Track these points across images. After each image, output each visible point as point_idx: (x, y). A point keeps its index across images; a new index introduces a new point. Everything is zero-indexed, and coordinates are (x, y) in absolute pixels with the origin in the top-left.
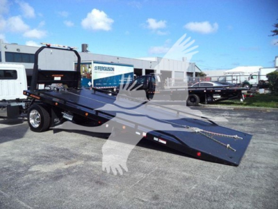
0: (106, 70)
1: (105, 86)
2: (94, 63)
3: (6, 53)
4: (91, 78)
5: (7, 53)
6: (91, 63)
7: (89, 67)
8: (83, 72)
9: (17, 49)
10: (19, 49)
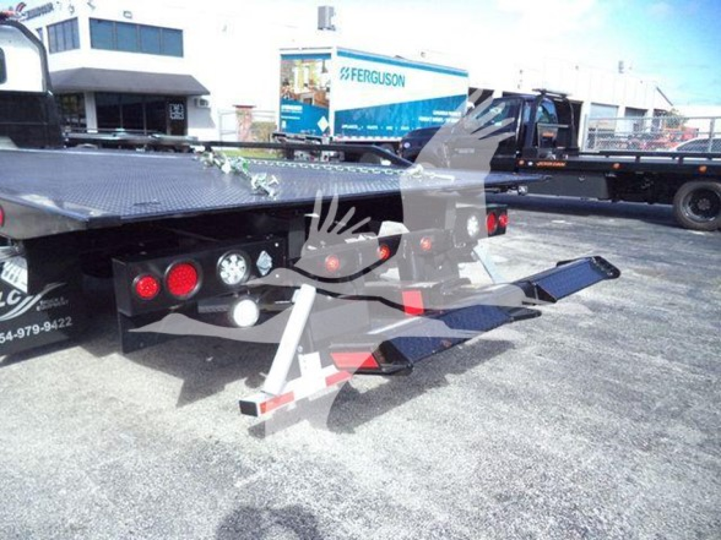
0: (377, 81)
1: (373, 133)
2: (340, 54)
3: (92, 20)
4: (326, 103)
5: (95, 23)
6: (328, 56)
7: (324, 70)
8: (306, 85)
9: (125, 12)
10: (129, 12)
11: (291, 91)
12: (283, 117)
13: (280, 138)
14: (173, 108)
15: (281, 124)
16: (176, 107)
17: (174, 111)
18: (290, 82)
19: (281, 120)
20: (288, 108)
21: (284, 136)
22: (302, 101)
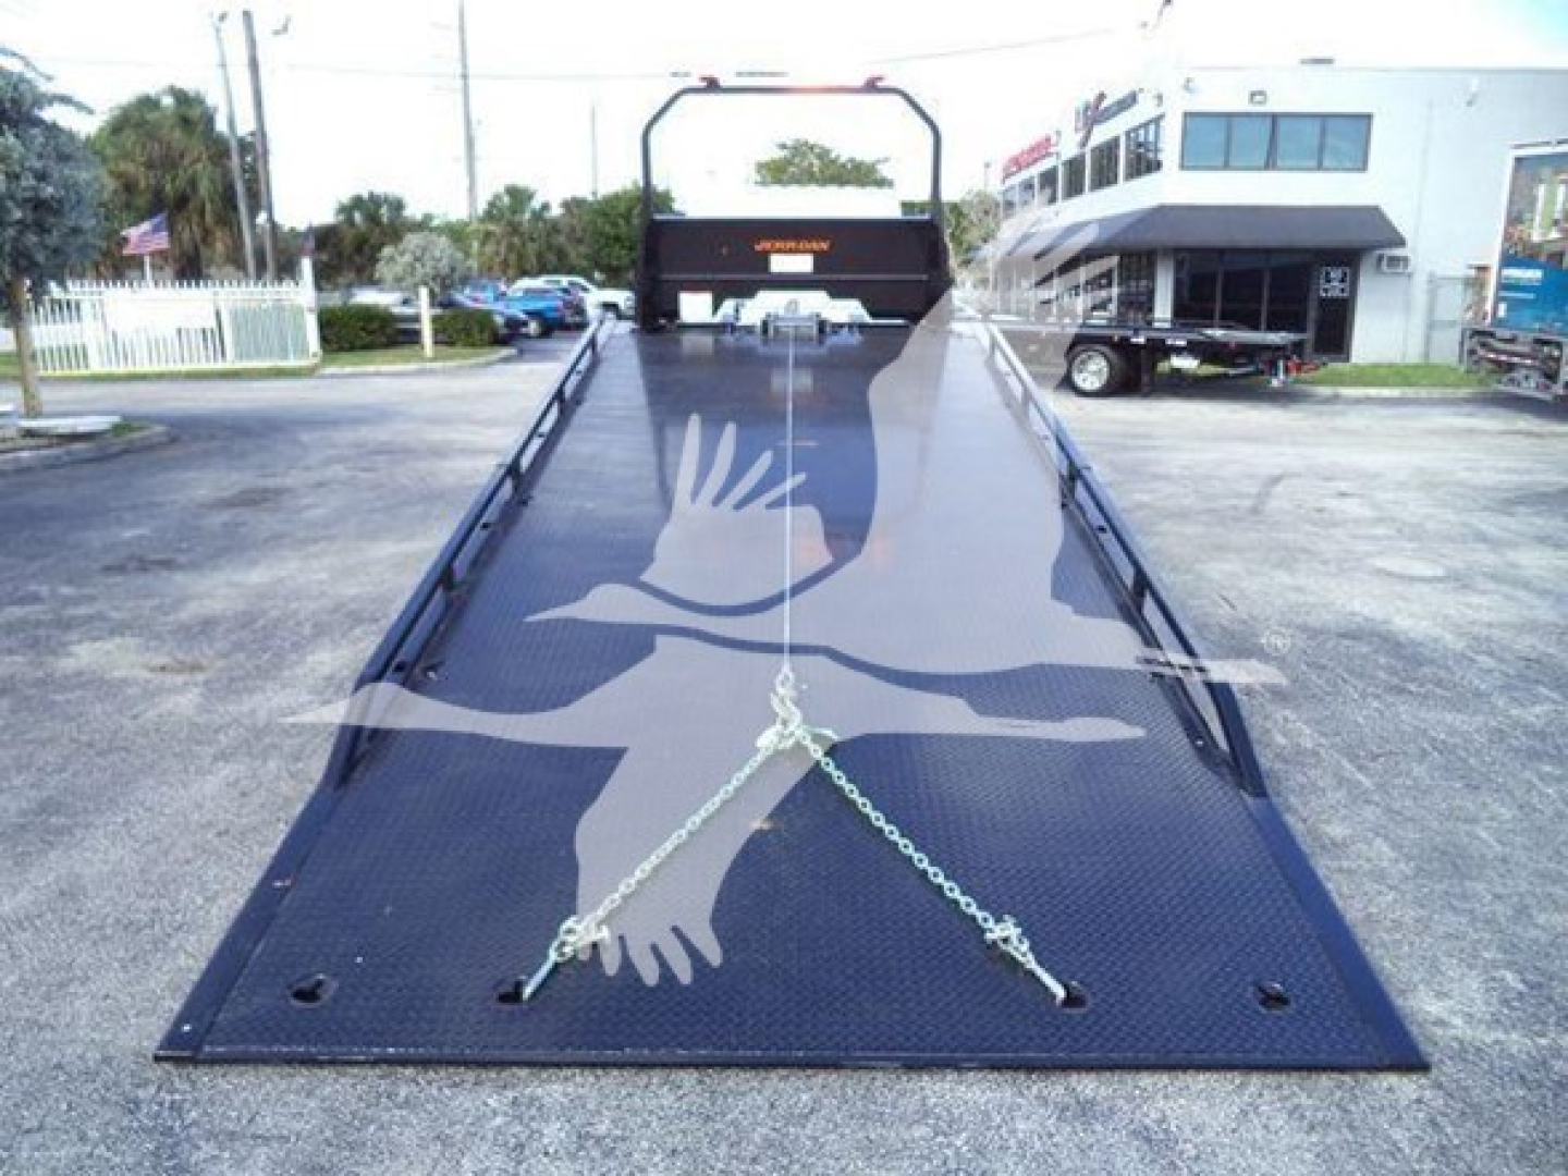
3: (1188, 116)
5: (1194, 120)
8: (1556, 223)
9: (1253, 95)
10: (1261, 93)
11: (1525, 236)
12: (1504, 294)
13: (1484, 339)
14: (1328, 274)
15: (1495, 309)
16: (1336, 274)
17: (1328, 281)
18: (1527, 216)
19: (1498, 300)
20: (1515, 273)
21: (1492, 335)
22: (1543, 259)
